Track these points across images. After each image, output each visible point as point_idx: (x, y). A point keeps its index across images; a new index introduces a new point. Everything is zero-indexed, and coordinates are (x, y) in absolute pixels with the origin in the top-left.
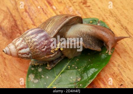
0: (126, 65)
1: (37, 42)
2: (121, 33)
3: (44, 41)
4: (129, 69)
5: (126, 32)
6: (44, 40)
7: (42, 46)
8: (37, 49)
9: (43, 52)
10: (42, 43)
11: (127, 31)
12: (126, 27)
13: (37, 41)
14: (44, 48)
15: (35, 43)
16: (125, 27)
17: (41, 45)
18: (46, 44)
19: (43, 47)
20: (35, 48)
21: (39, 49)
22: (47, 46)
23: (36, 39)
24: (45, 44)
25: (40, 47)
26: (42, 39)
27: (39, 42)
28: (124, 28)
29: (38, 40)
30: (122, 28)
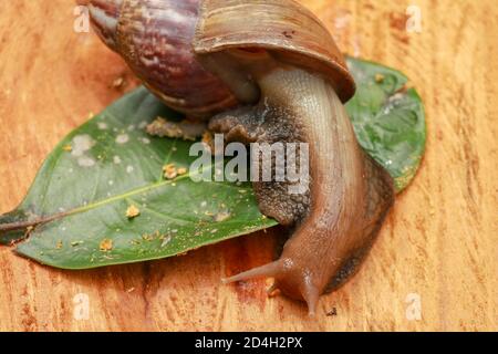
0: (393, 266)
1: (144, 24)
2: (448, 166)
3: (164, 40)
4: (392, 285)
5: (468, 173)
6: (165, 36)
7: (147, 48)
8: (132, 43)
9: (143, 65)
10: (154, 40)
11: (471, 171)
12: (477, 157)
13: (148, 22)
14: (149, 57)
15: (138, 25)
16: (472, 158)
17: (147, 41)
18: (163, 53)
19: (147, 53)
20: (130, 38)
21: (136, 50)
22: (161, 62)
23: (151, 14)
24: (158, 49)
25: (141, 46)
26: (164, 31)
27: (149, 30)
28: (467, 157)
29: (152, 21)
30: (463, 156)
